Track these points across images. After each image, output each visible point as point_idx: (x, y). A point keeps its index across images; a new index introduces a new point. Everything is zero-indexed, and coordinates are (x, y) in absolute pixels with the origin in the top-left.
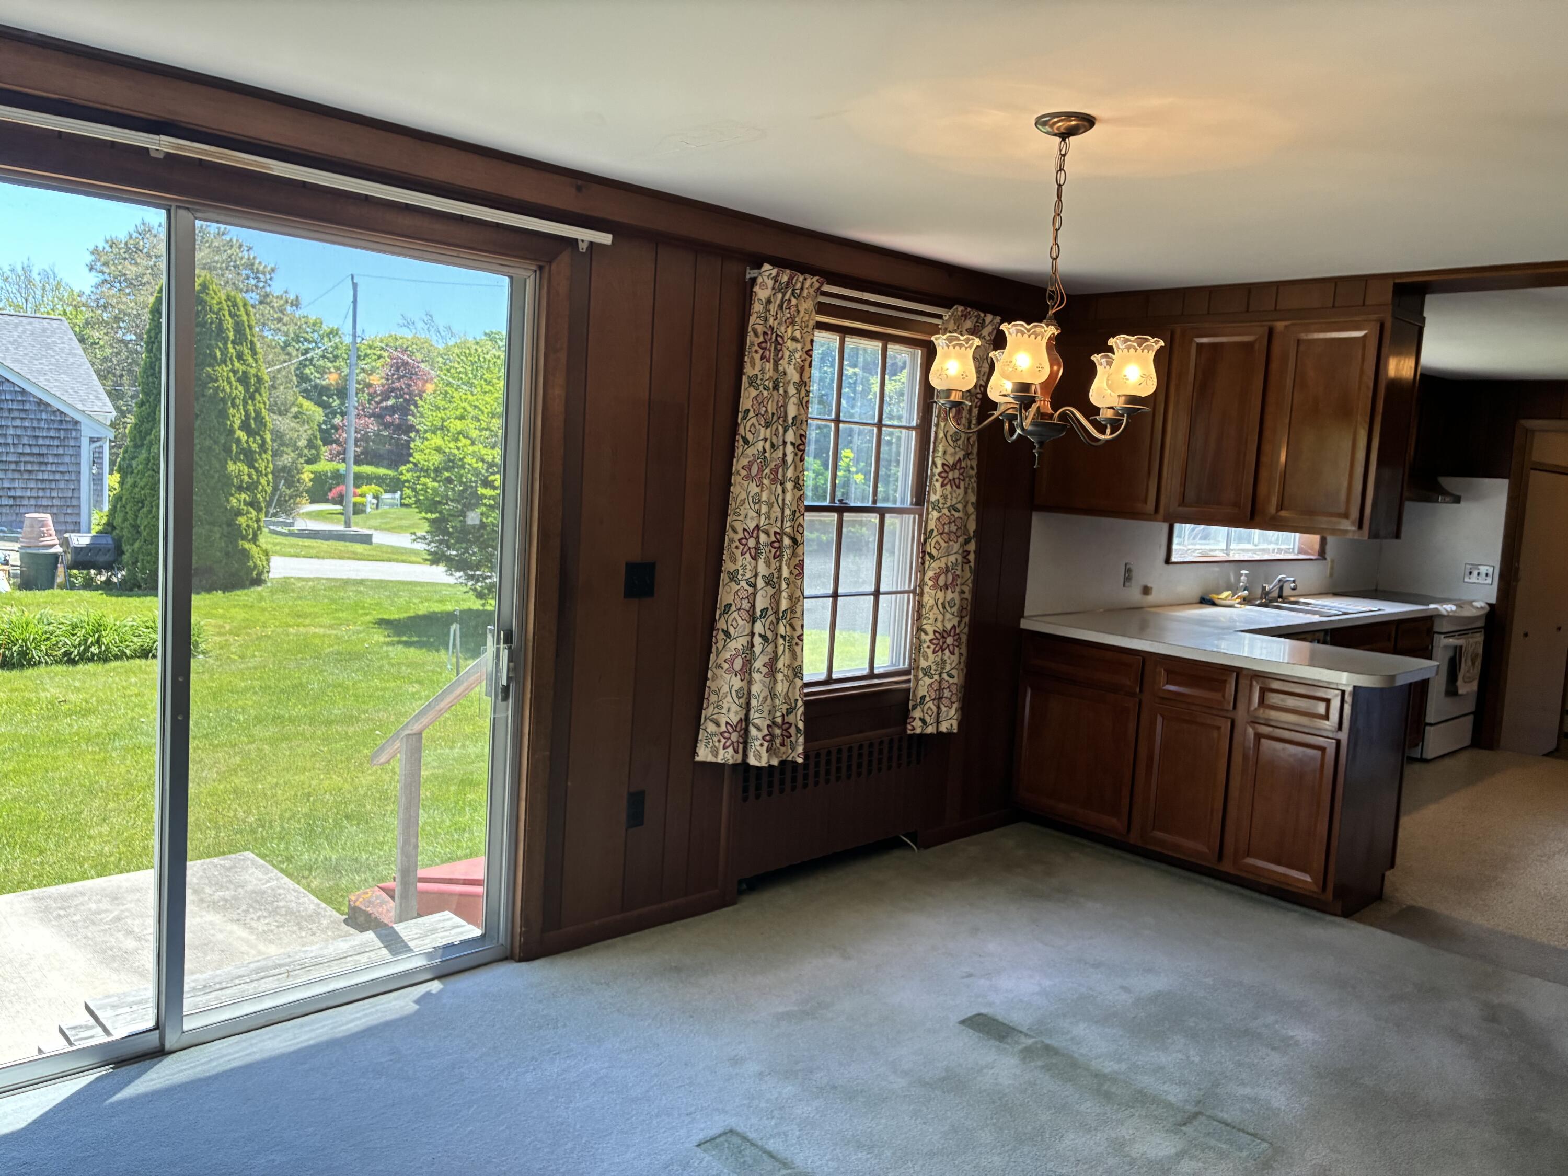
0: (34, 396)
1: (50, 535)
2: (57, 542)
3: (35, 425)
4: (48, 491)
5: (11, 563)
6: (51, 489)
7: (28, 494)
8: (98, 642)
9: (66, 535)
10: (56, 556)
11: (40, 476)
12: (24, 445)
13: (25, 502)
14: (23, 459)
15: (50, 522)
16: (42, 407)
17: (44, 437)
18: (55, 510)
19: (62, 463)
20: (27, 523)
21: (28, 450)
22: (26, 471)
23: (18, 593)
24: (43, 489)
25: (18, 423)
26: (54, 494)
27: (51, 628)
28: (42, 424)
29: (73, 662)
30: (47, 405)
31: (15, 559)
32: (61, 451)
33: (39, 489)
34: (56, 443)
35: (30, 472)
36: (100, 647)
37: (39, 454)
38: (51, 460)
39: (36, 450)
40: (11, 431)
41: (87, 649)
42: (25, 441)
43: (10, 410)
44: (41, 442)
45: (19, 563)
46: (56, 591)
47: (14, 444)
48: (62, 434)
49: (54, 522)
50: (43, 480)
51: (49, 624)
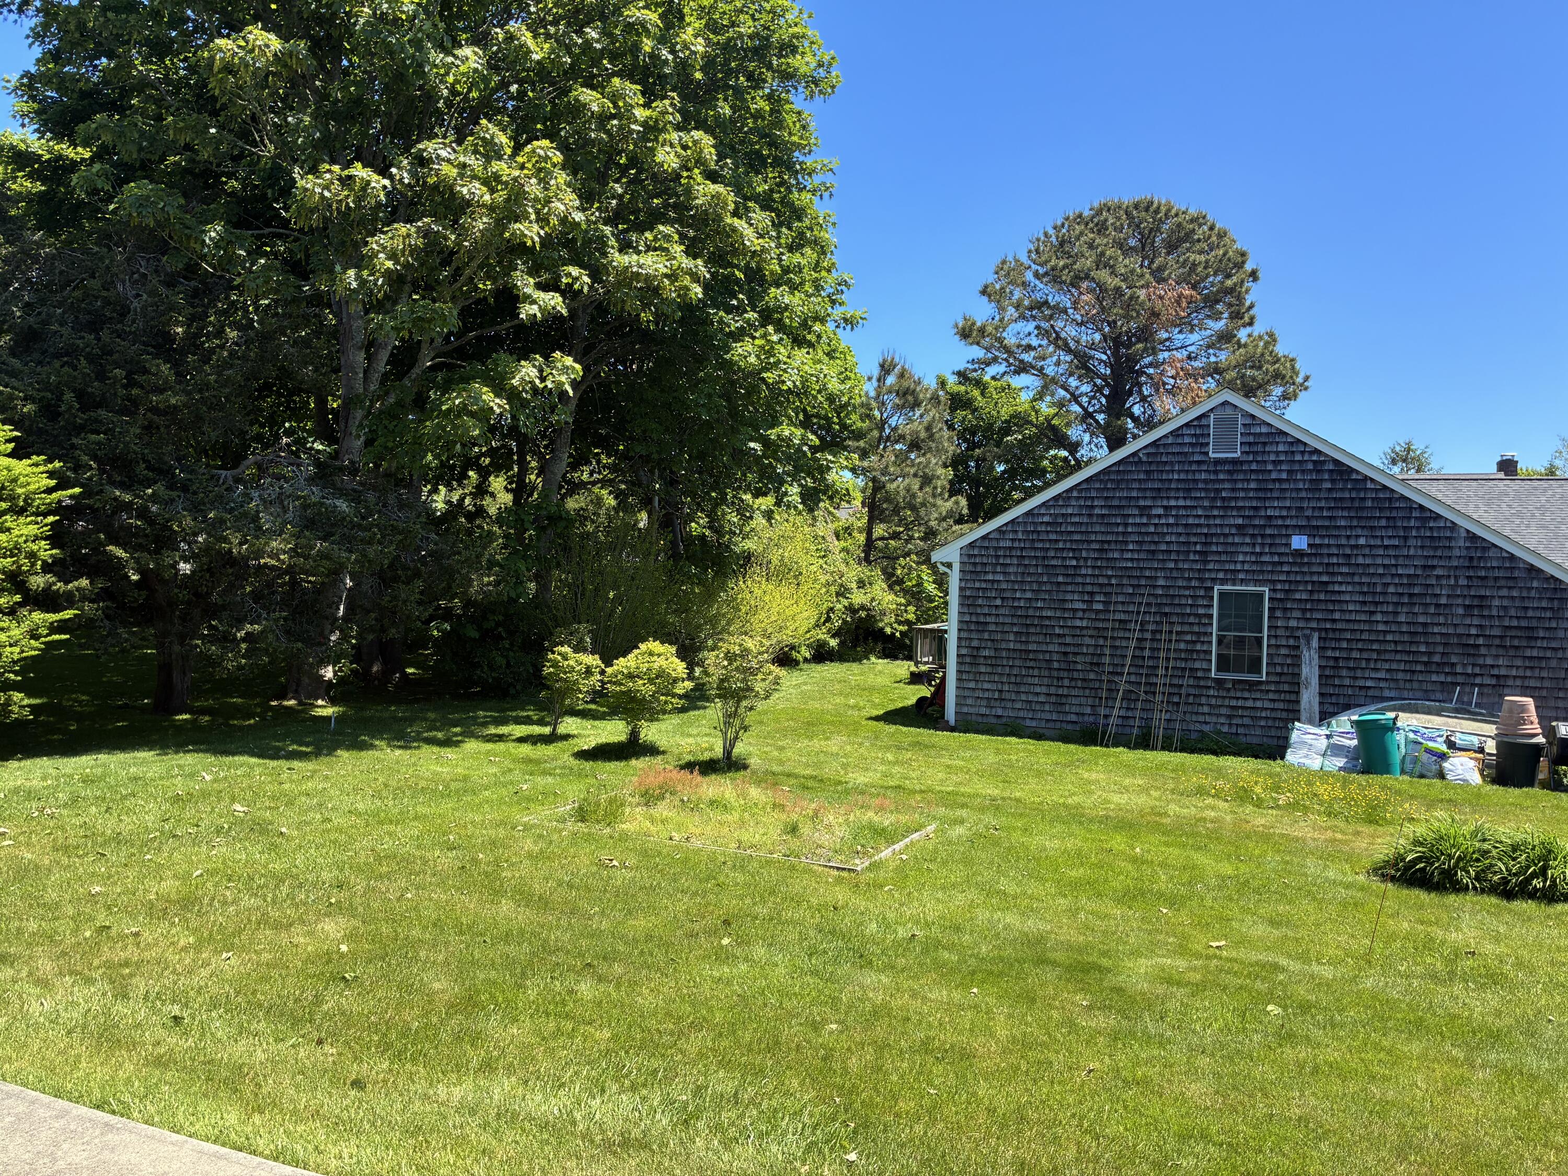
0: (1524, 562)
1: (1532, 723)
2: (1539, 731)
3: (1525, 594)
4: (1537, 671)
5: (1487, 751)
6: (1541, 668)
7: (1514, 672)
8: (1543, 872)
9: (1554, 724)
10: (1537, 748)
11: (1528, 653)
12: (1511, 617)
13: (1510, 682)
14: (1509, 634)
15: (1532, 708)
16: (1534, 574)
17: (1534, 609)
18: (1544, 693)
19: (1554, 639)
20: (1505, 706)
21: (1515, 623)
22: (1512, 647)
23: (1489, 787)
24: (1531, 668)
25: (1504, 592)
26: (1544, 674)
27: (1486, 846)
28: (1533, 593)
29: (1509, 895)
30: (1540, 571)
31: (1491, 747)
32: (1554, 625)
33: (1526, 667)
34: (1549, 614)
35: (1517, 648)
36: (1545, 881)
37: (1528, 628)
38: (1541, 634)
39: (1524, 623)
40: (1496, 602)
41: (1528, 881)
42: (1513, 612)
43: (1496, 579)
44: (1530, 613)
45: (1495, 752)
46: (1536, 791)
47: (1499, 616)
48: (1556, 604)
49: (1537, 707)
50: (1531, 658)
51: (1484, 840)
